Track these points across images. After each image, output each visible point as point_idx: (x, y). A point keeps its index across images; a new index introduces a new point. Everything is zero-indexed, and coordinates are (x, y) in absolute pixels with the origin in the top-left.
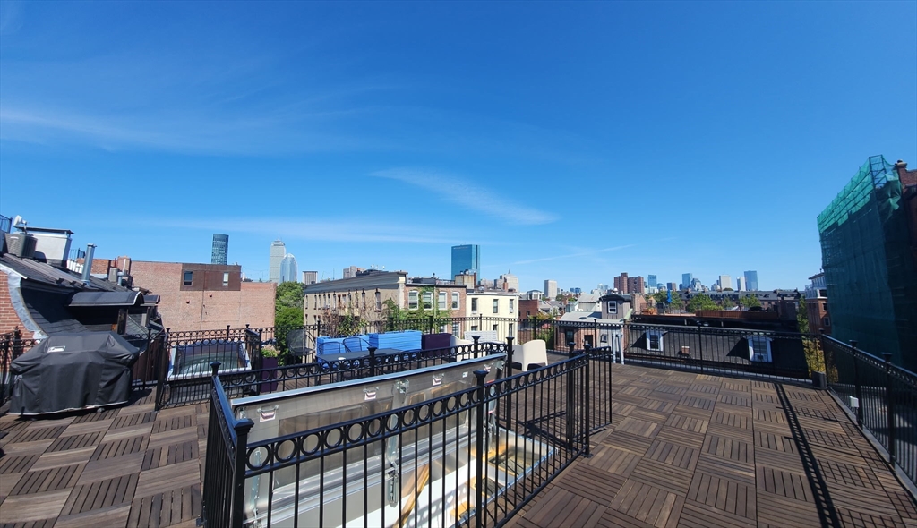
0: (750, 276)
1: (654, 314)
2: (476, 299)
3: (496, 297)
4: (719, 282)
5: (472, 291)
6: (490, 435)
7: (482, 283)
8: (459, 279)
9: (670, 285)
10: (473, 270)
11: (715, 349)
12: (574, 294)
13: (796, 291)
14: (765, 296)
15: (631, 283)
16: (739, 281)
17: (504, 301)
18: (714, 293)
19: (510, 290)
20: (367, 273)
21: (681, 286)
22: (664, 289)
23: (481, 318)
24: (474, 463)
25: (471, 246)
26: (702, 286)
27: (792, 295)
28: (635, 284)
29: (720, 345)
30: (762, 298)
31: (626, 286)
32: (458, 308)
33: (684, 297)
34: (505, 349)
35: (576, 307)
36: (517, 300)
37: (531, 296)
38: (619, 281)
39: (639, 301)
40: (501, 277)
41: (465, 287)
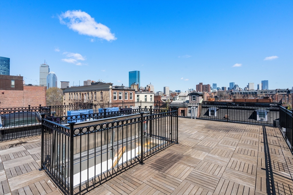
0: (265, 83)
1: (213, 101)
2: (139, 95)
3: (146, 95)
4: (248, 86)
5: (137, 92)
6: (145, 139)
7: (141, 89)
8: (132, 87)
9: (223, 88)
10: (137, 83)
11: (241, 116)
12: (177, 93)
13: (287, 89)
14: (271, 92)
15: (204, 87)
16: (258, 86)
17: (149, 96)
18: (244, 92)
19: (151, 92)
20: (97, 84)
21: (229, 88)
22: (220, 90)
23: (141, 102)
24: (140, 147)
25: (136, 71)
26: (240, 88)
27: (285, 92)
28: (206, 88)
29: (243, 114)
30: (269, 93)
31: (202, 89)
32: (132, 99)
33: (230, 93)
34: (149, 110)
35: (178, 98)
36: (153, 95)
37: (158, 94)
38: (198, 87)
39: (206, 95)
40: (147, 86)
41: (134, 90)
